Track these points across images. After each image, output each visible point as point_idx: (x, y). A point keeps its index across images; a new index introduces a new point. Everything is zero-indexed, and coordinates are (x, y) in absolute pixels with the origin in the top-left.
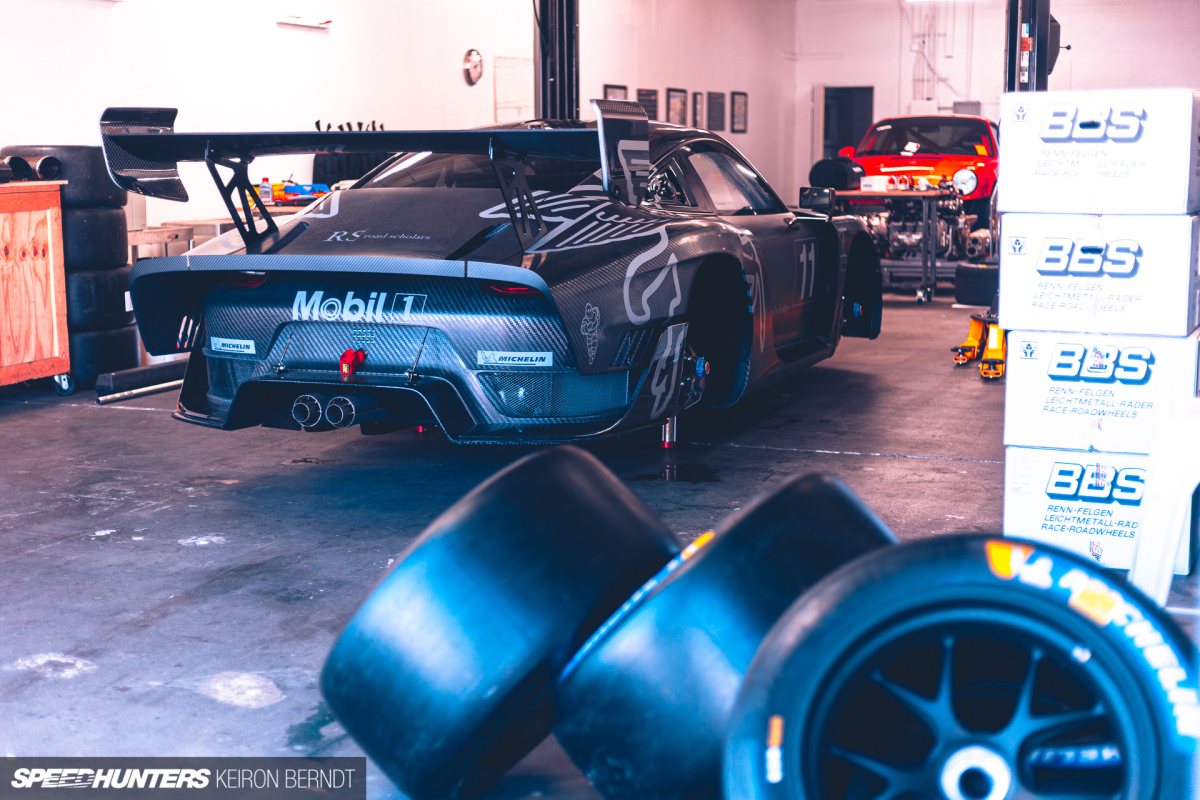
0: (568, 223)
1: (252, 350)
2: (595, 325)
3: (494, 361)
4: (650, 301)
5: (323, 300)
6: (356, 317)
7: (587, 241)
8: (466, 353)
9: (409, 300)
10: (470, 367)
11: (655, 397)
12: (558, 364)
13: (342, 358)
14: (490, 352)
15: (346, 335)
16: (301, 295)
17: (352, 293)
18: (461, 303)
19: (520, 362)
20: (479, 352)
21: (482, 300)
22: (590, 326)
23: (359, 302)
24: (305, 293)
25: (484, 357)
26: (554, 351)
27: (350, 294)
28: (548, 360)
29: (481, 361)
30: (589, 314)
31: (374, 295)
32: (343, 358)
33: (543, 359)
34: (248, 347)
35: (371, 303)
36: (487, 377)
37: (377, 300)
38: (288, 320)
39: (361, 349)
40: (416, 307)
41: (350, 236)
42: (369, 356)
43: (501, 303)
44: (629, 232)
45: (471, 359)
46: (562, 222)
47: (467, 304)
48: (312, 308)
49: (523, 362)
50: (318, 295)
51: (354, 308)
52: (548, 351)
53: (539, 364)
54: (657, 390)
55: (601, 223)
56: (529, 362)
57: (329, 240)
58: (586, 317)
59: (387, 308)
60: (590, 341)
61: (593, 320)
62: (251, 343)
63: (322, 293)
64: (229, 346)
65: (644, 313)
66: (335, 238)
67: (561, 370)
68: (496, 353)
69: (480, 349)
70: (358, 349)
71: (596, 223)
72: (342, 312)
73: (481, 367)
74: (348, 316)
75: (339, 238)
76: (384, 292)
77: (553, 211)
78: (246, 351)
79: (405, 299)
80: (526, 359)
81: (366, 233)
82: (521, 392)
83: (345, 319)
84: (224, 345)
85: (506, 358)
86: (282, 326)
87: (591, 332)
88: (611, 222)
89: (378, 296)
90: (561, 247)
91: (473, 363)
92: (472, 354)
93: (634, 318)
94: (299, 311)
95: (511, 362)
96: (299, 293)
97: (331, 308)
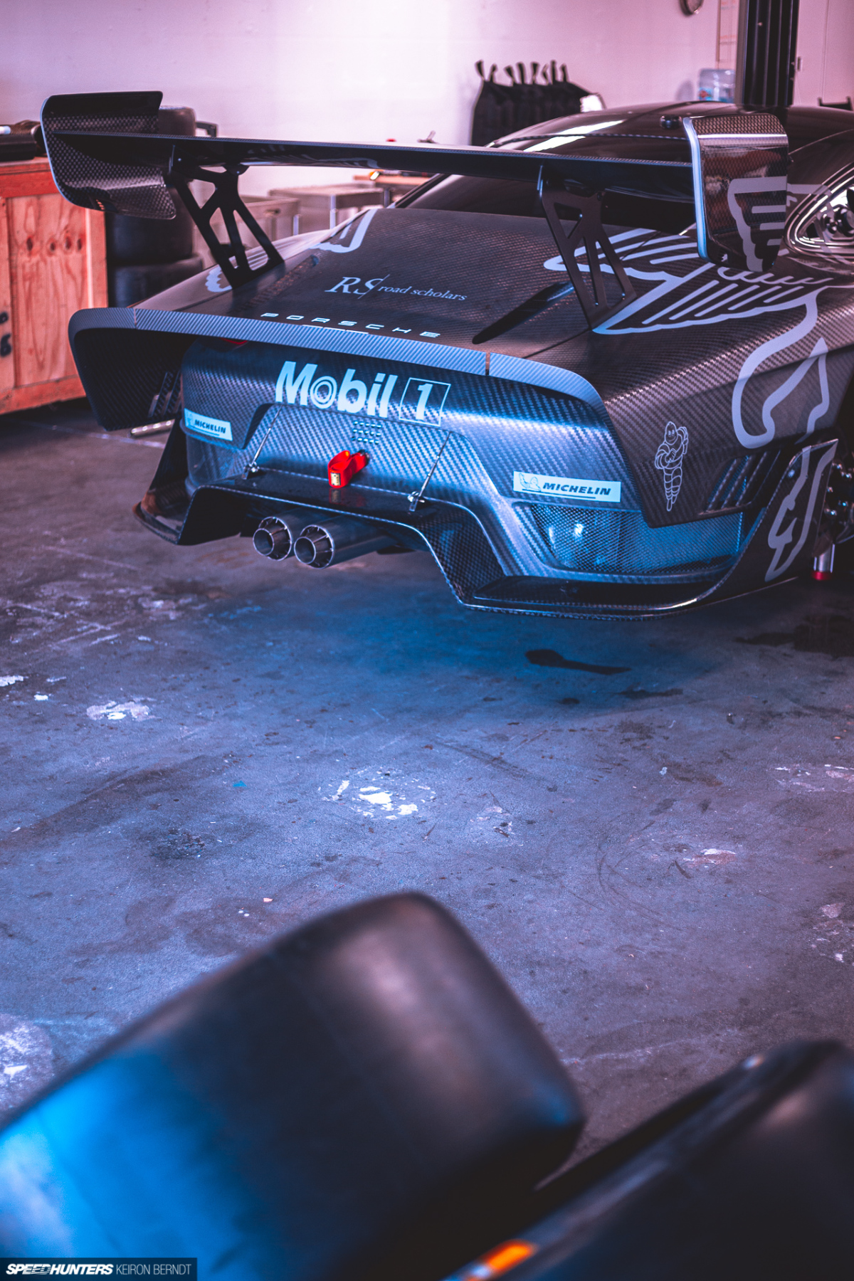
0: (672, 282)
1: (228, 436)
2: (678, 454)
3: (535, 488)
4: (775, 413)
5: (315, 377)
6: (355, 407)
7: (690, 316)
8: (499, 474)
9: (426, 389)
10: (502, 493)
11: (774, 551)
12: (628, 500)
13: (332, 462)
14: (532, 475)
15: (343, 428)
16: (289, 367)
17: (353, 371)
18: (496, 401)
19: (573, 493)
20: (516, 473)
21: (525, 399)
22: (671, 456)
23: (360, 386)
24: (294, 363)
25: (524, 481)
26: (623, 481)
27: (350, 373)
28: (613, 492)
29: (518, 487)
30: (669, 438)
31: (380, 377)
32: (335, 464)
33: (606, 492)
34: (223, 430)
35: (376, 388)
36: (527, 509)
37: (383, 384)
38: (271, 402)
39: (361, 451)
40: (434, 401)
41: (361, 286)
42: (371, 462)
43: (551, 405)
44: (759, 303)
45: (504, 483)
46: (662, 282)
47: (504, 403)
48: (300, 387)
49: (577, 493)
50: (310, 369)
51: (353, 394)
52: (615, 480)
53: (600, 498)
54: (776, 542)
55: (724, 283)
56: (586, 494)
57: (333, 290)
58: (665, 443)
59: (395, 397)
60: (668, 478)
61: (676, 446)
62: (227, 425)
63: (315, 366)
64: (203, 425)
65: (763, 431)
66: (342, 288)
67: (633, 508)
68: (539, 477)
69: (518, 470)
70: (358, 449)
71: (715, 283)
72: (337, 397)
73: (519, 494)
74: (344, 404)
75: (346, 290)
76: (394, 374)
77: (653, 262)
78: (222, 436)
79: (420, 388)
80: (582, 490)
81: (383, 284)
82: (579, 529)
83: (341, 408)
84: (197, 423)
85: (553, 486)
86: (263, 409)
87: (672, 465)
88: (739, 282)
89: (386, 379)
90: (651, 327)
91: (508, 487)
92: (508, 476)
93: (745, 439)
94: (284, 390)
95: (560, 491)
96: (287, 363)
97: (324, 390)
